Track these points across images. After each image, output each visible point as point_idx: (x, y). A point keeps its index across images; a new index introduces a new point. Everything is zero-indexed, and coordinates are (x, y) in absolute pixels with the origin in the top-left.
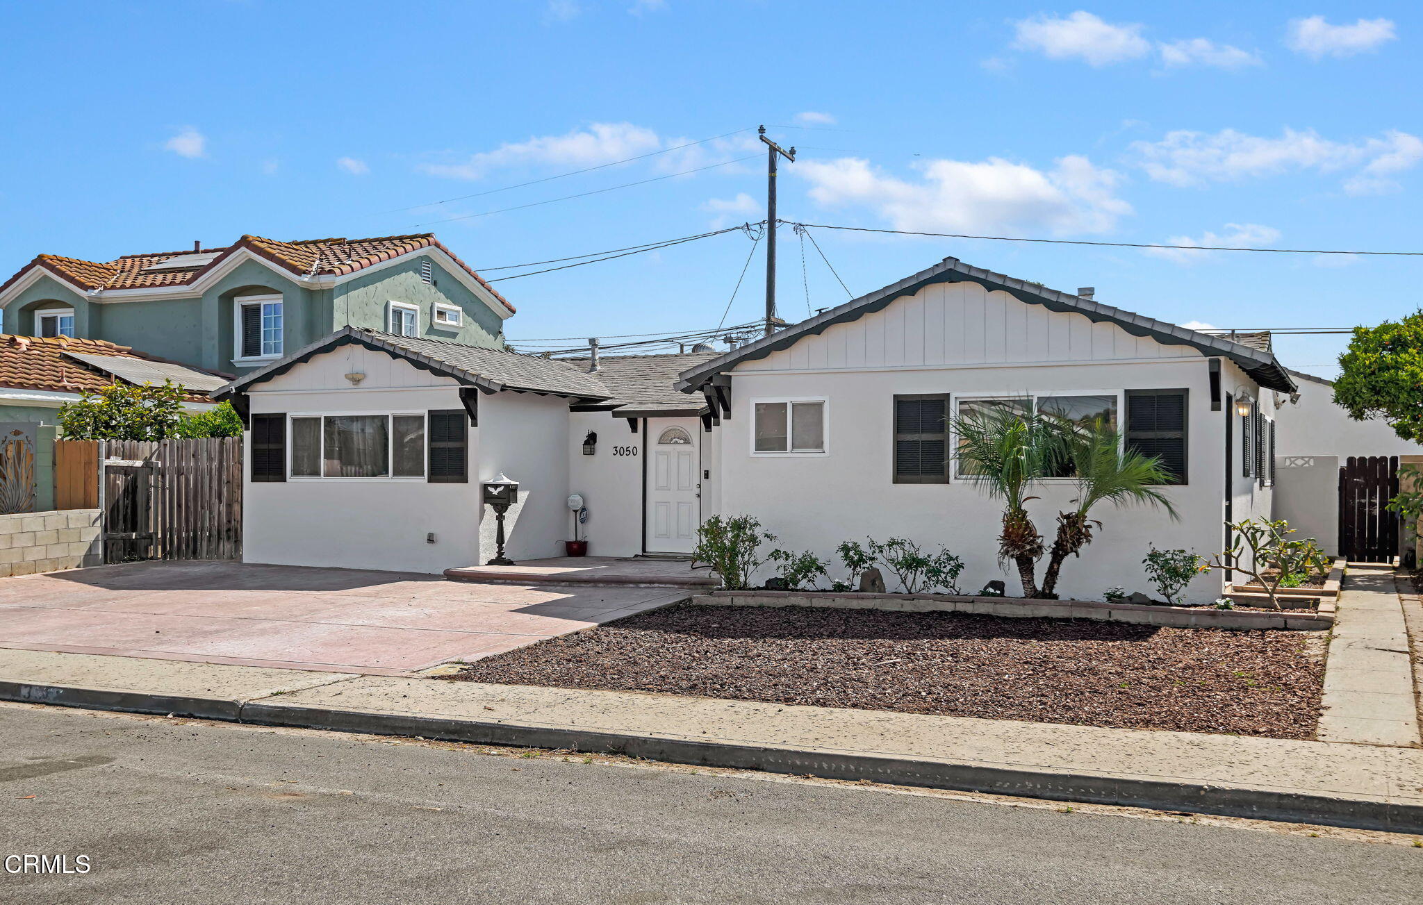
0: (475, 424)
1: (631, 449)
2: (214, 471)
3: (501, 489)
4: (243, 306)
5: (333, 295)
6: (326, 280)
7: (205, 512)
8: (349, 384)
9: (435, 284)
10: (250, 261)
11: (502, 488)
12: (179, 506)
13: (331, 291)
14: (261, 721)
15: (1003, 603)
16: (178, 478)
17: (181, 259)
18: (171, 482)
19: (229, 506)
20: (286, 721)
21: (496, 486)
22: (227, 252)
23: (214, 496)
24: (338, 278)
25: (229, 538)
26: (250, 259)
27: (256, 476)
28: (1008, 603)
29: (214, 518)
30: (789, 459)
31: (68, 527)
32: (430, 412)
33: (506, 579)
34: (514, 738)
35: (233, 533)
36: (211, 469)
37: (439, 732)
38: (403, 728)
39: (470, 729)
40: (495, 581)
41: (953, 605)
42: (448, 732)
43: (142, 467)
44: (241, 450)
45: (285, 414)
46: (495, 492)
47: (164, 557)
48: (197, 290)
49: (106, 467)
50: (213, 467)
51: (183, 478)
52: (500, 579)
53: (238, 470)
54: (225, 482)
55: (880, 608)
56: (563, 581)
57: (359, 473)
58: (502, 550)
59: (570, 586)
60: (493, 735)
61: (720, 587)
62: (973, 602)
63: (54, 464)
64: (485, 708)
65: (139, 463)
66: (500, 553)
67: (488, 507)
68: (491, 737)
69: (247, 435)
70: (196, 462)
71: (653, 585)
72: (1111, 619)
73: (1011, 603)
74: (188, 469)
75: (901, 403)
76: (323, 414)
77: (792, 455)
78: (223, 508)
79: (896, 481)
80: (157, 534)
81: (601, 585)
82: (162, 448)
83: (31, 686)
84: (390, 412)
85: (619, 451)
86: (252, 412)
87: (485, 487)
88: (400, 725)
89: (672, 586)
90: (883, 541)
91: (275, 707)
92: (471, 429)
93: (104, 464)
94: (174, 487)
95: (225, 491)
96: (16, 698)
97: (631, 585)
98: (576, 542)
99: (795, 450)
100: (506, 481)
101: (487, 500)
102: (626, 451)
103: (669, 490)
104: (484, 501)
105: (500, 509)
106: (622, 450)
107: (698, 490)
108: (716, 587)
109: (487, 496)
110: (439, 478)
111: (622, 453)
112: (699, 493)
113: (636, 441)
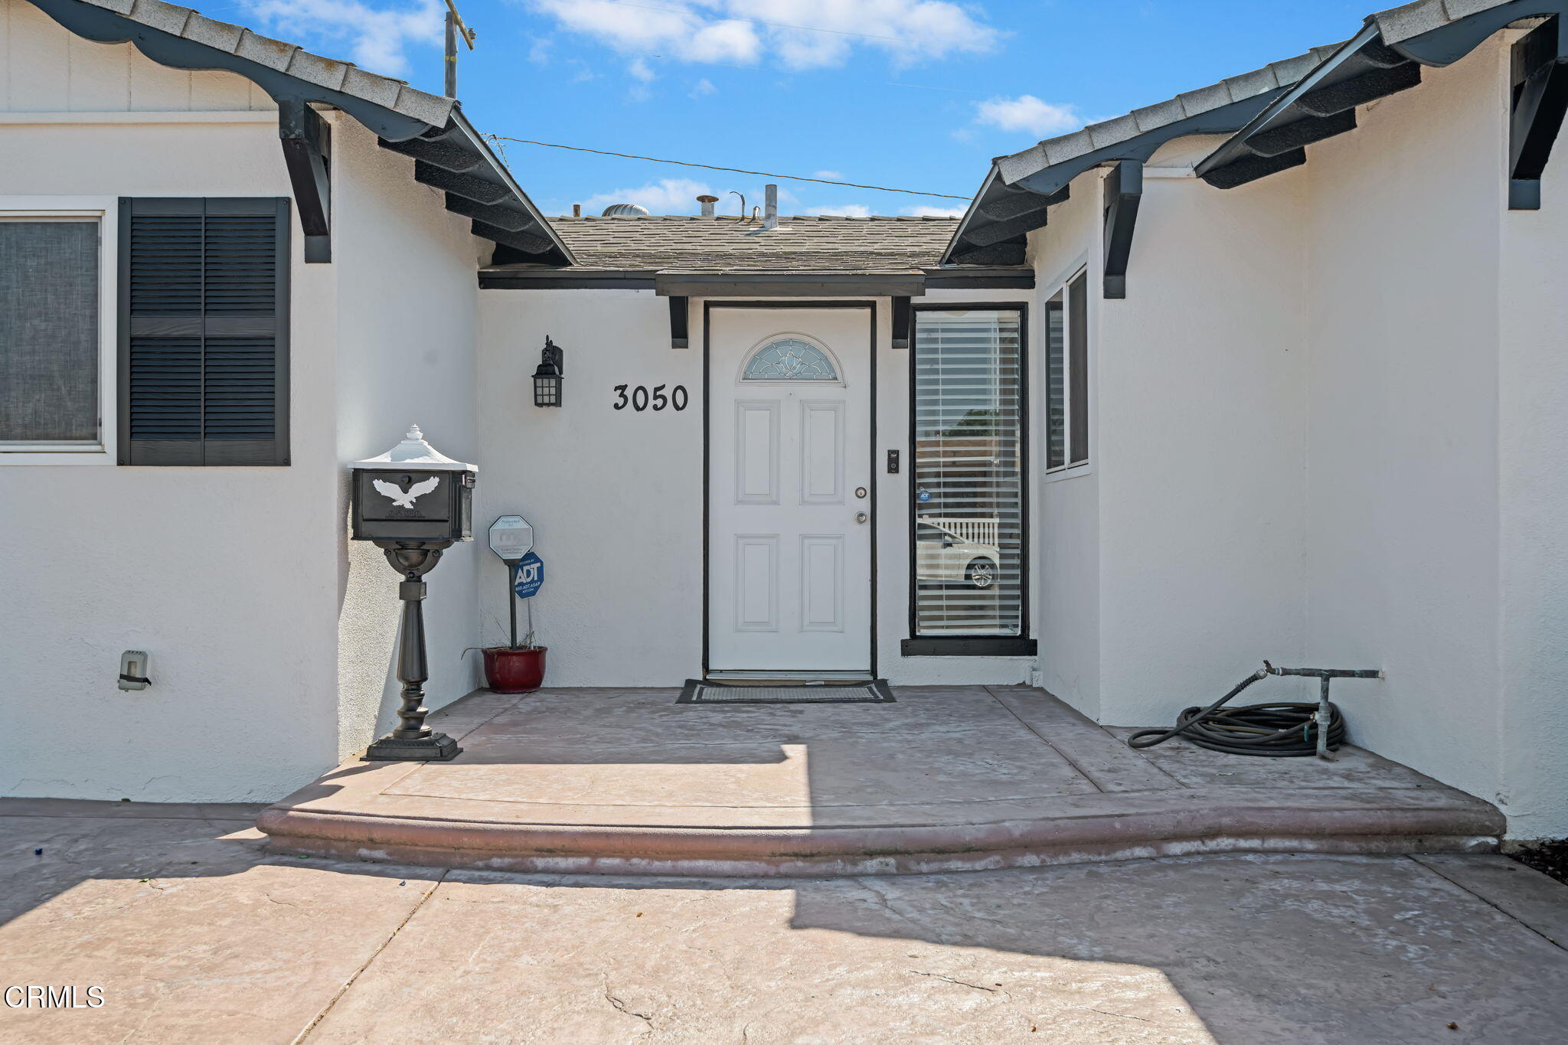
0: (319, 254)
1: (667, 392)
11: (433, 483)
21: (407, 478)
32: (127, 207)
46: (404, 500)
56: (871, 854)
58: (419, 702)
61: (1492, 841)
66: (412, 717)
67: (369, 556)
71: (1212, 845)
81: (1031, 859)
85: (629, 398)
87: (358, 481)
89: (1294, 843)
92: (301, 271)
97: (1139, 852)
100: (439, 460)
101: (365, 527)
102: (656, 397)
103: (776, 503)
104: (351, 532)
105: (414, 556)
106: (640, 395)
107: (865, 505)
108: (1473, 842)
109: (366, 511)
110: (165, 445)
111: (641, 402)
112: (868, 512)
113: (684, 368)
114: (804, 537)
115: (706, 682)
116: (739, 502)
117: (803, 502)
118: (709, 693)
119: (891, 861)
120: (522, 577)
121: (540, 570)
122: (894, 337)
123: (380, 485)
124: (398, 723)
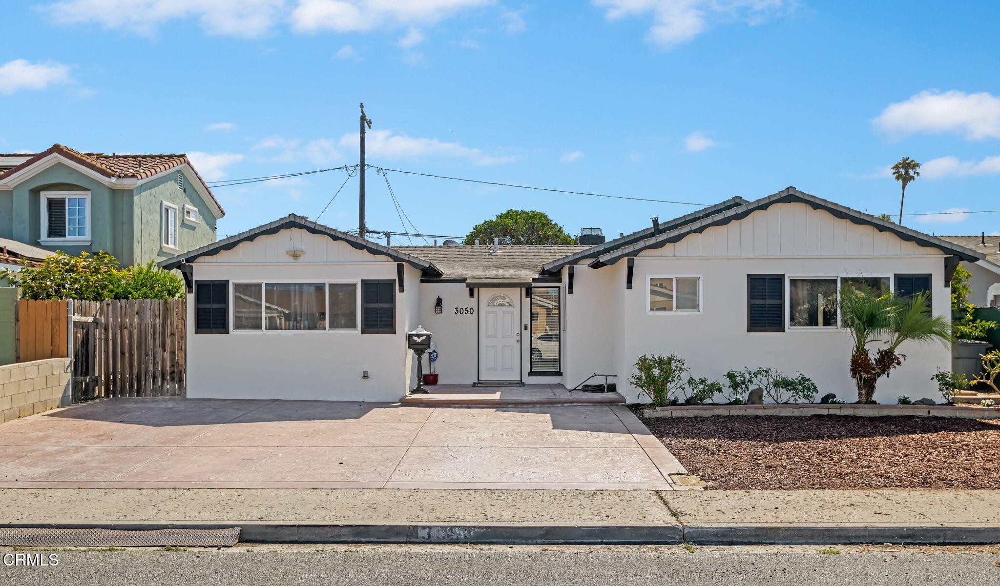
0: (402, 290)
1: (468, 309)
2: (158, 327)
3: (422, 338)
4: (48, 199)
5: (133, 194)
6: (128, 183)
7: (148, 359)
8: (291, 259)
9: (185, 191)
10: (60, 165)
11: (425, 337)
12: (123, 354)
13: (131, 191)
14: (708, 542)
15: (859, 408)
16: (121, 331)
17: (11, 160)
18: (114, 335)
19: (173, 353)
20: (735, 540)
21: (419, 336)
22: (37, 157)
23: (158, 346)
24: (139, 181)
25: (172, 379)
26: (60, 162)
27: (199, 330)
28: (863, 408)
29: (158, 363)
30: (675, 316)
31: (52, 374)
32: (363, 281)
33: (462, 404)
34: (964, 537)
35: (177, 375)
36: (155, 324)
37: (893, 537)
38: (856, 537)
39: (922, 533)
40: (452, 406)
41: (827, 410)
42: (902, 537)
43: (93, 322)
44: (185, 310)
45: (228, 281)
46: (419, 340)
47: (107, 394)
48: (9, 184)
49: (74, 322)
50: (157, 322)
51: (126, 332)
52: (457, 404)
53: (182, 325)
54: (169, 334)
55: (778, 414)
56: (510, 404)
57: (297, 326)
59: (515, 407)
60: (945, 535)
61: (624, 404)
62: (840, 408)
63: (17, 320)
64: (876, 513)
65: (91, 320)
66: (420, 385)
67: (410, 352)
68: (943, 538)
69: (191, 298)
70: (141, 319)
71: (573, 404)
72: (930, 415)
73: (865, 408)
74: (131, 324)
75: (753, 280)
76: (264, 281)
77: (675, 313)
78: (167, 355)
79: (750, 330)
80: (101, 377)
81: (538, 406)
82: (105, 308)
83: (430, 528)
84: (327, 281)
85: (459, 311)
86: (194, 279)
87: (409, 337)
88: (854, 535)
90: (754, 370)
91: (721, 528)
92: (398, 294)
93: (73, 320)
94: (117, 338)
95: (168, 341)
96: (412, 540)
97: (559, 405)
98: (431, 375)
99: (678, 310)
100: (425, 332)
101: (411, 346)
102: (466, 311)
103: (496, 337)
104: (407, 347)
105: (420, 352)
106: (462, 310)
107: (519, 338)
108: (620, 404)
109: (411, 343)
110: (371, 330)
111: (462, 312)
112: (520, 340)
113: (472, 303)
114: (503, 346)
115: (478, 383)
116: (486, 337)
117: (503, 337)
118: (479, 385)
119: (513, 405)
120: (432, 356)
121: (437, 355)
122: (526, 295)
123: (413, 337)
124: (417, 386)
